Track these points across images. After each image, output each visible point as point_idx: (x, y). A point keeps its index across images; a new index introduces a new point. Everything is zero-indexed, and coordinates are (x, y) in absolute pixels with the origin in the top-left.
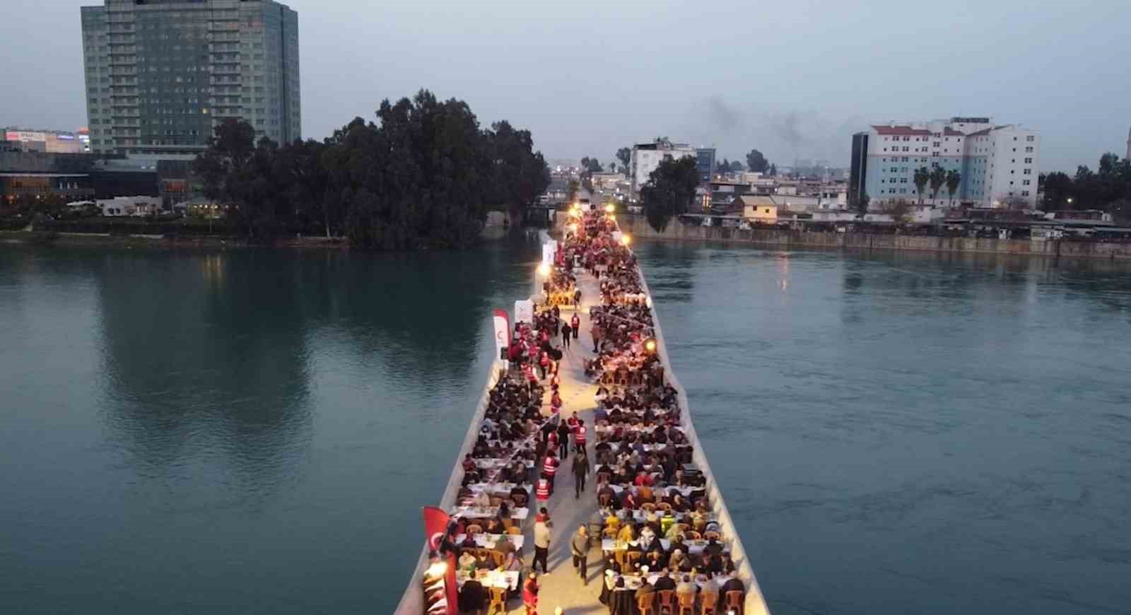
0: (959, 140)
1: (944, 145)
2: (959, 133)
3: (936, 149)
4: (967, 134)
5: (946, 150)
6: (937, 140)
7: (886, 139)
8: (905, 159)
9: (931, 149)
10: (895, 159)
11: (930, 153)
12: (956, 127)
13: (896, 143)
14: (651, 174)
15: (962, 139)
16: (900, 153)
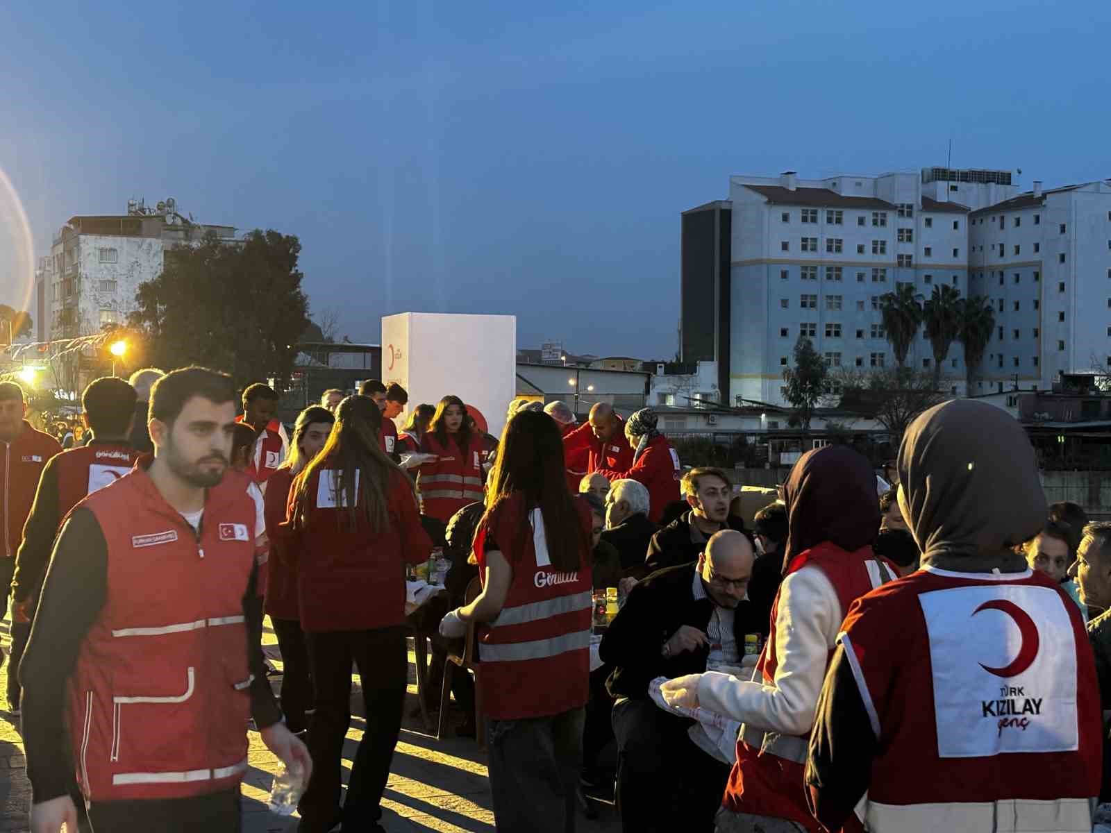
0: (956, 225)
1: (925, 236)
2: (949, 208)
3: (907, 249)
4: (974, 209)
5: (928, 251)
6: (907, 223)
7: (785, 218)
8: (835, 272)
9: (895, 249)
10: (808, 272)
11: (889, 258)
12: (942, 191)
13: (810, 230)
14: (145, 288)
15: (963, 220)
16: (822, 256)
